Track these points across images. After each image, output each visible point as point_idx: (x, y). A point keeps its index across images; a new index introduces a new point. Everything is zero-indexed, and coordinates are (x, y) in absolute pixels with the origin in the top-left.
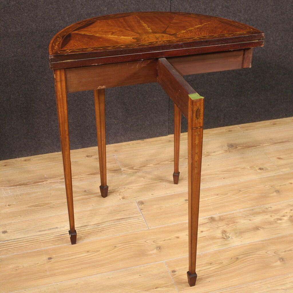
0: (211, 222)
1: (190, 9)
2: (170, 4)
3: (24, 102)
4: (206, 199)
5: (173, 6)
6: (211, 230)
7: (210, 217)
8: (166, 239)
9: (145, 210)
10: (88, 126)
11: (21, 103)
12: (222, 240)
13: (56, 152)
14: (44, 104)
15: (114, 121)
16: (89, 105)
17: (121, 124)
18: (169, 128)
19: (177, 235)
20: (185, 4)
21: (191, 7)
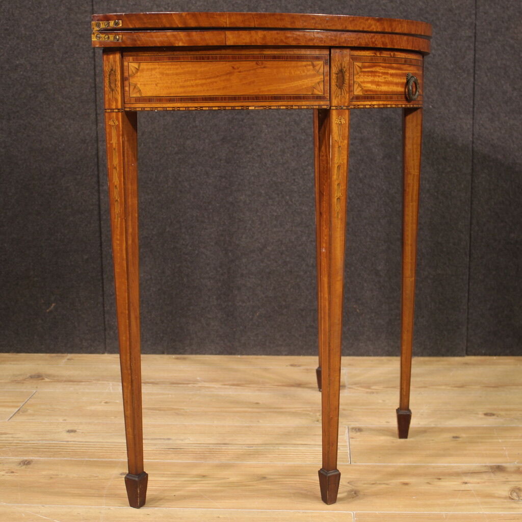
0: (493, 472)
1: (512, 94)
2: (472, 80)
3: (187, 243)
4: (500, 441)
5: (479, 84)
6: (487, 484)
7: (495, 466)
8: (378, 482)
9: (358, 440)
10: (302, 310)
11: (183, 244)
12: (505, 501)
13: (238, 355)
14: (224, 252)
15: (355, 306)
16: (307, 265)
17: (368, 317)
18: (468, 341)
19: (406, 480)
20: (503, 82)
21: (514, 89)
